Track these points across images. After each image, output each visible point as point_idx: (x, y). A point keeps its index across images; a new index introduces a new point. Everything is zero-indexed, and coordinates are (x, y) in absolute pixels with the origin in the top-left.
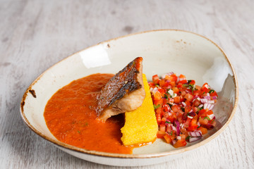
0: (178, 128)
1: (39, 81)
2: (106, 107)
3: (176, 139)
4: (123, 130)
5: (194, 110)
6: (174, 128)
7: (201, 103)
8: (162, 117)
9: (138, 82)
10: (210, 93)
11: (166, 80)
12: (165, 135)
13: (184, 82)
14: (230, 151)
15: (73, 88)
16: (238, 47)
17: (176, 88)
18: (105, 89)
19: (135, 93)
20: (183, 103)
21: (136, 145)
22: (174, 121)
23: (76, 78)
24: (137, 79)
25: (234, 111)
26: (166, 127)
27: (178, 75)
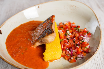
0: (72, 52)
1: (3, 25)
2: (36, 41)
3: (70, 58)
4: (45, 54)
5: (79, 42)
6: (70, 52)
7: (83, 39)
8: (64, 46)
9: (52, 30)
10: (87, 33)
11: (66, 25)
12: (65, 56)
13: (75, 27)
14: (97, 64)
15: (21, 28)
16: (99, 8)
17: (71, 30)
18: (36, 30)
19: (51, 35)
20: (74, 38)
21: (51, 61)
22: (70, 48)
23: (22, 23)
24: (52, 28)
25: (100, 45)
26: (66, 51)
27: (71, 22)
